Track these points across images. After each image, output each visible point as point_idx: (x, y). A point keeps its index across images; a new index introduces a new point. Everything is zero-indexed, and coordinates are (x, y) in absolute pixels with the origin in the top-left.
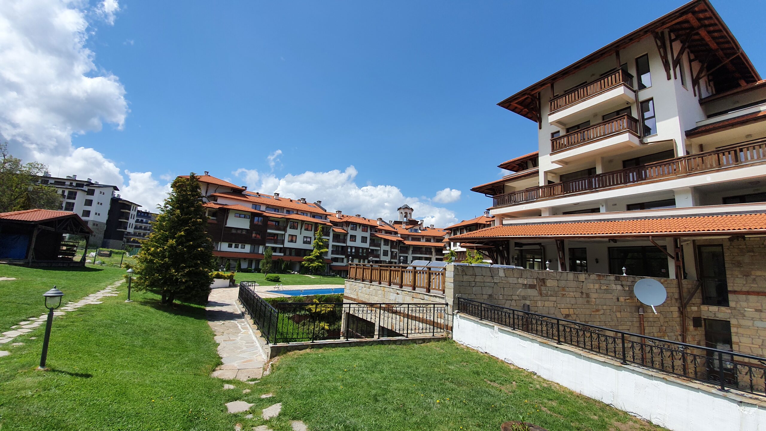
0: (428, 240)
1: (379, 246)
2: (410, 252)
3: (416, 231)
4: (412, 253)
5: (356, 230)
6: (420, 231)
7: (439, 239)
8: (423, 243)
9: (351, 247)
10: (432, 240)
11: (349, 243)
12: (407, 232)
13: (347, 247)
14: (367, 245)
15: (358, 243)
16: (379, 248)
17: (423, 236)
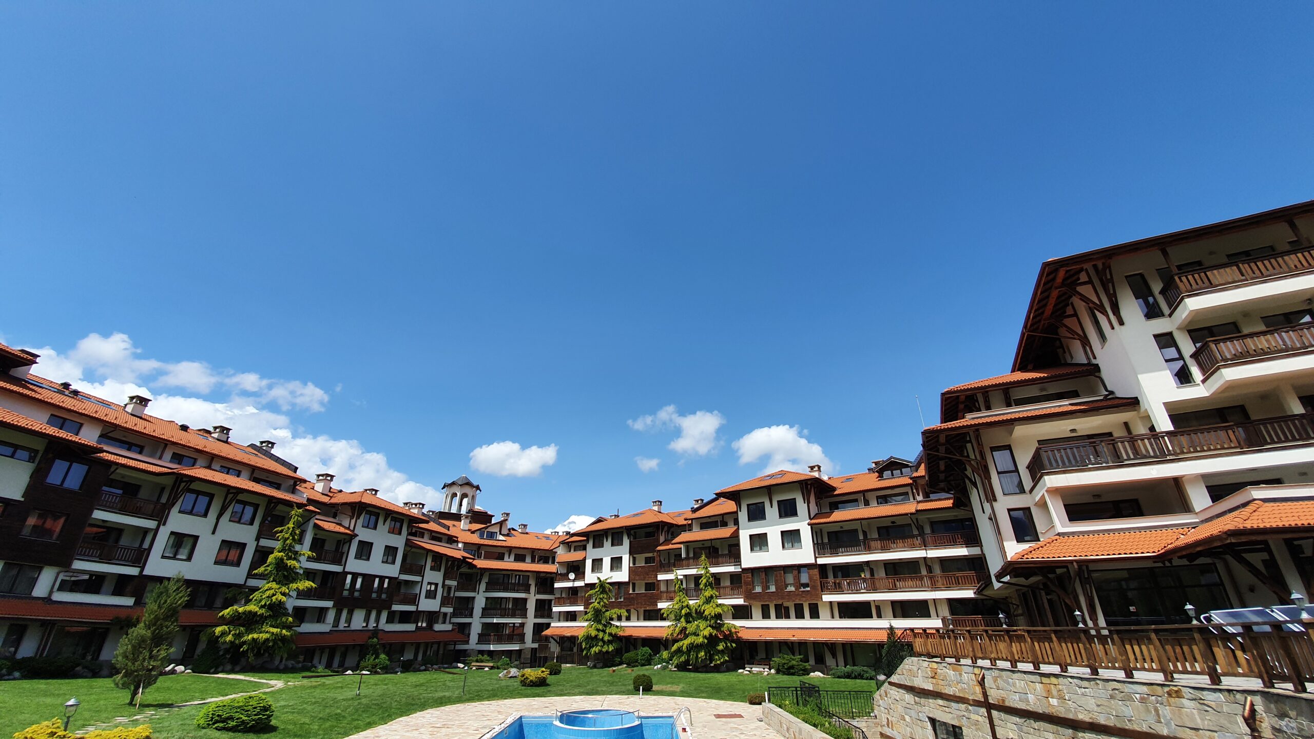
0: (520, 558)
1: (420, 572)
2: (483, 586)
3: (491, 535)
4: (487, 590)
5: (375, 528)
6: (501, 538)
7: (547, 556)
8: (508, 564)
9: (355, 576)
10: (528, 559)
11: (354, 565)
12: (475, 539)
13: (345, 574)
14: (393, 570)
15: (375, 566)
16: (418, 579)
17: (510, 549)
